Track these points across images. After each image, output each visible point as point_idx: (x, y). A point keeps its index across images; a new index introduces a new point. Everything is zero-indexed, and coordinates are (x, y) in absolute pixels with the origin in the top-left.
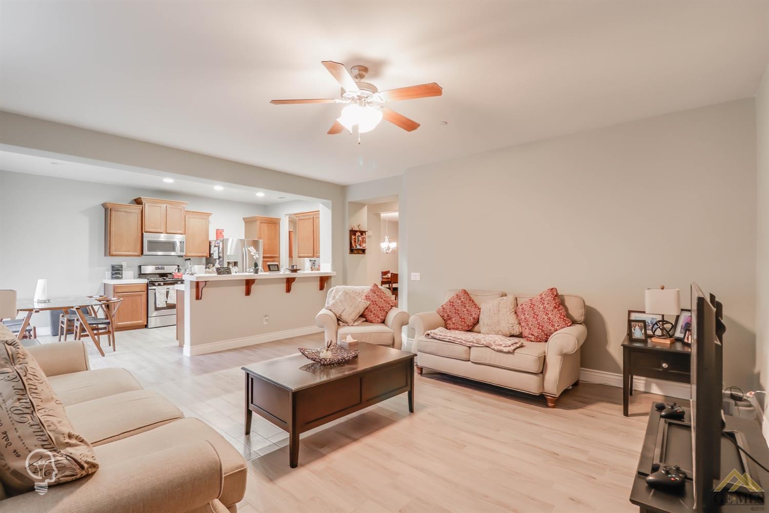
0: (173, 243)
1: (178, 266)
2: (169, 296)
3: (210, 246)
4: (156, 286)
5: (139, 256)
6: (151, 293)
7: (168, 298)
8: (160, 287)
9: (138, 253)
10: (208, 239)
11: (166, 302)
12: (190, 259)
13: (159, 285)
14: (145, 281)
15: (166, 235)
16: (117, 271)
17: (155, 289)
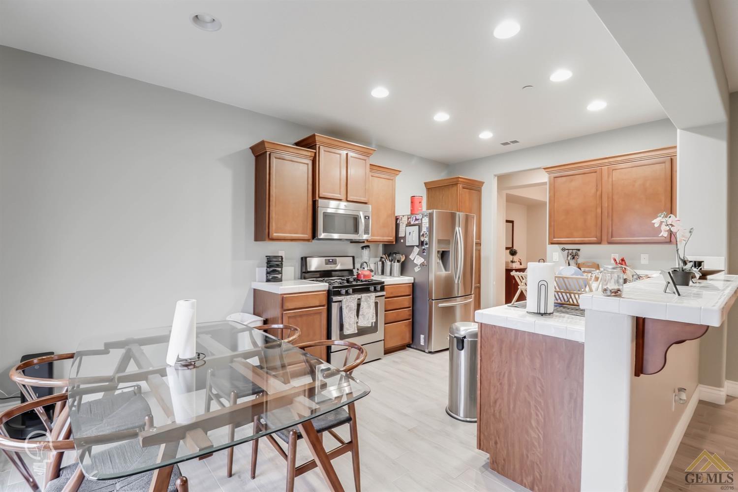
0: (356, 218)
1: (353, 257)
2: (360, 313)
3: (397, 226)
4: (343, 295)
5: (308, 240)
6: (335, 307)
7: (360, 317)
8: (348, 297)
9: (308, 235)
10: (394, 213)
11: (357, 322)
12: (368, 246)
13: (347, 293)
14: (323, 286)
15: (346, 203)
16: (274, 268)
17: (341, 301)
